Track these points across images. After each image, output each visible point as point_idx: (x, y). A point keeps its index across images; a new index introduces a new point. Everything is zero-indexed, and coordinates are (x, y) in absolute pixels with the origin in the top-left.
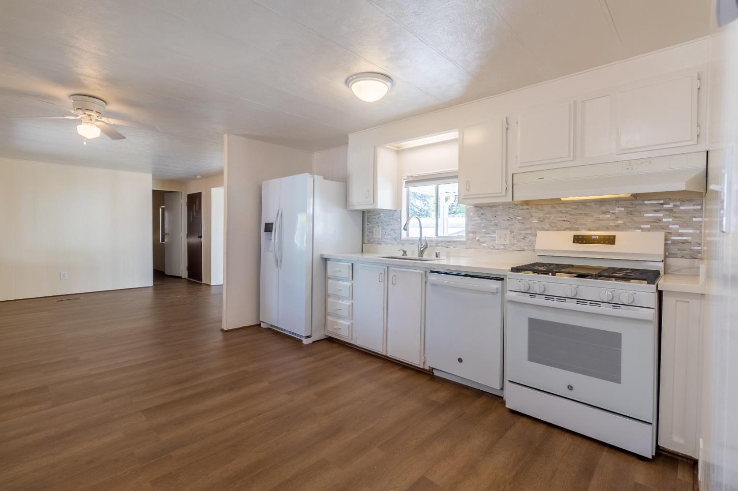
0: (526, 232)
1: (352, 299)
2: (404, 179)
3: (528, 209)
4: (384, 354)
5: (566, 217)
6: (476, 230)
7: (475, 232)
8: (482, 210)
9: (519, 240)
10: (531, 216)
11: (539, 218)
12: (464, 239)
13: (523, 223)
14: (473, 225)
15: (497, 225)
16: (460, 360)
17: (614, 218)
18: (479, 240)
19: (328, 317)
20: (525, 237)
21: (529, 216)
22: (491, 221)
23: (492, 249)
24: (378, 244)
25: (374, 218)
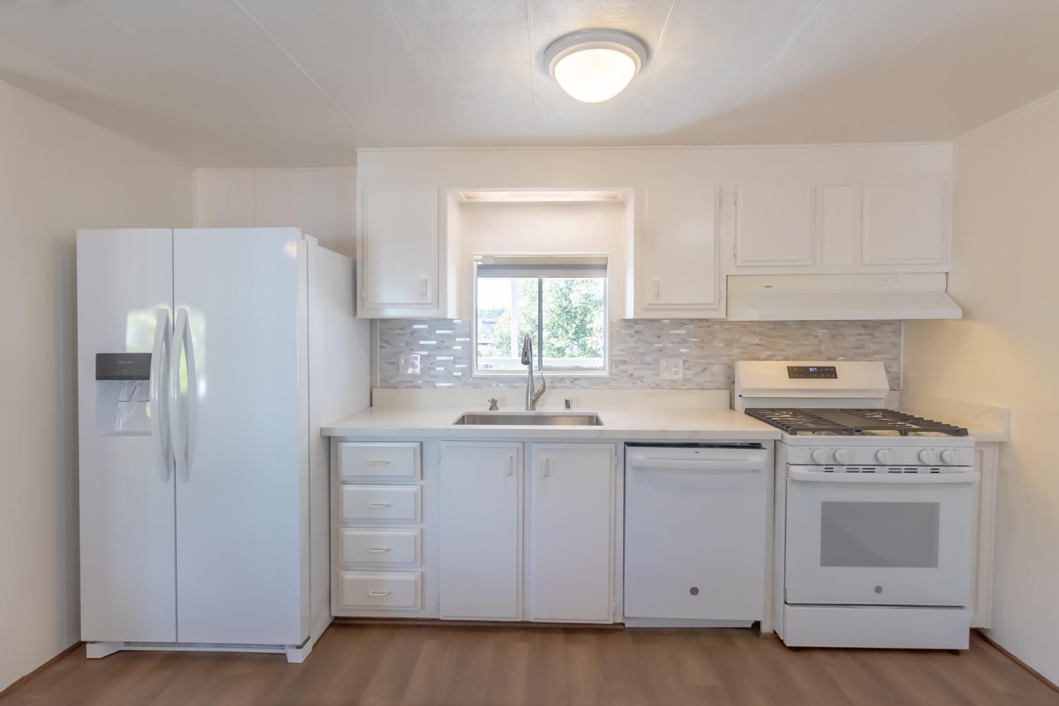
0: (705, 361)
1: (422, 521)
2: (476, 261)
3: (709, 326)
4: (519, 619)
5: (760, 340)
6: (627, 359)
7: (625, 361)
8: (636, 326)
9: (696, 374)
10: (714, 338)
11: (725, 340)
12: (605, 374)
13: (702, 348)
14: (621, 350)
15: (661, 351)
16: (694, 591)
17: (817, 342)
18: (632, 374)
19: (342, 572)
20: (705, 369)
21: (711, 337)
22: (653, 344)
23: (653, 388)
24: (413, 387)
25: (399, 334)
